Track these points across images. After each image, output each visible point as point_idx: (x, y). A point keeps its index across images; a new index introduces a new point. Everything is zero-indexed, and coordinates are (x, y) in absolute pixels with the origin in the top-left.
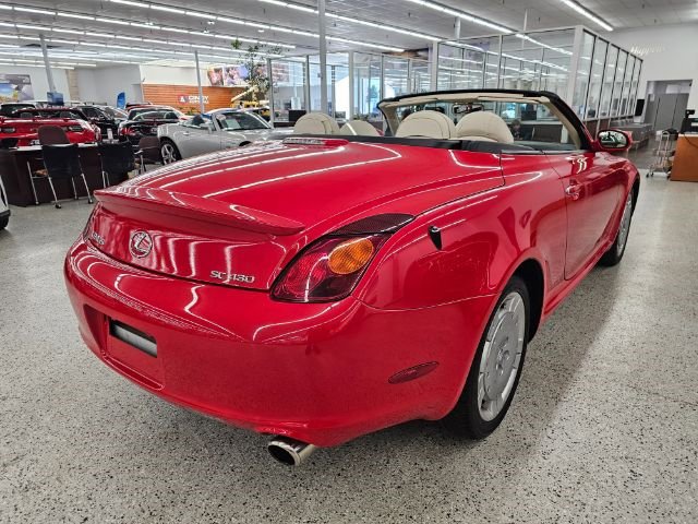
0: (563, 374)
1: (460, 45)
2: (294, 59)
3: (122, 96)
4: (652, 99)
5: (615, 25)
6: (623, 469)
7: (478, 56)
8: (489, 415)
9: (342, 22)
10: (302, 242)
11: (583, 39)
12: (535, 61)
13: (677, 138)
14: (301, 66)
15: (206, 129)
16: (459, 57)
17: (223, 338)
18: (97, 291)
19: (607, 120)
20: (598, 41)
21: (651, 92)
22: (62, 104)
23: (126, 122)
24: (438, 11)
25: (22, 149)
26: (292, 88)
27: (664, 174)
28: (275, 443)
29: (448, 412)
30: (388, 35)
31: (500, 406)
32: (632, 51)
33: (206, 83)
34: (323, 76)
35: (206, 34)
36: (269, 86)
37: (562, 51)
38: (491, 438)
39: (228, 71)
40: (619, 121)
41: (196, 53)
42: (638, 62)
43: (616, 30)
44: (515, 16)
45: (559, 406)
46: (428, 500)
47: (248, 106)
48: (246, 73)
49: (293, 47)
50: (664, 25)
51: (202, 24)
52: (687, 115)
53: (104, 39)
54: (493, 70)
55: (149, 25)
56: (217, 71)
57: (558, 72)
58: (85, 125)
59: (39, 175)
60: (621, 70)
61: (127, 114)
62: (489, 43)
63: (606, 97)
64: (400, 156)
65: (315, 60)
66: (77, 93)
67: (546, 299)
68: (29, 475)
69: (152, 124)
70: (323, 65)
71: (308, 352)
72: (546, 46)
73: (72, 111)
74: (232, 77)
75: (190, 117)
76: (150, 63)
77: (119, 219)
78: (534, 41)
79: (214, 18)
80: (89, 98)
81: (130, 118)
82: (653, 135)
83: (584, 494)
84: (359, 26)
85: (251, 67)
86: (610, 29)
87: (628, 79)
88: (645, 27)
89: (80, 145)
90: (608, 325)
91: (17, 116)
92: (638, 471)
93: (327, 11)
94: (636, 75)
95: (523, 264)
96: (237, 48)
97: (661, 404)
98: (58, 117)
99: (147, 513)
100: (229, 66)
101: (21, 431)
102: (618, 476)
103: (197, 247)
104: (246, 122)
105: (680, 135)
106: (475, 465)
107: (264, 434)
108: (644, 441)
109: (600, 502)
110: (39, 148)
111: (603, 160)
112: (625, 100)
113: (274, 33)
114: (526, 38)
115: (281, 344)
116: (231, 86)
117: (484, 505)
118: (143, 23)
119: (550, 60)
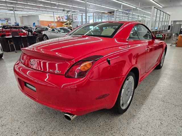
0: (145, 97)
1: (122, 11)
2: (79, 14)
3: (34, 23)
4: (173, 25)
5: (163, 6)
6: (159, 122)
7: (127, 14)
8: (124, 108)
9: (91, 5)
10: (73, 62)
11: (154, 10)
12: (142, 15)
13: (178, 36)
14: (81, 16)
15: (55, 32)
16: (122, 14)
17: (54, 87)
18: (22, 75)
19: (160, 31)
20: (158, 10)
21: (172, 23)
22: (18, 25)
23: (35, 30)
24: (116, 2)
25: (7, 37)
26: (78, 22)
27: (175, 45)
28: (66, 115)
29: (112, 107)
30: (103, 8)
31: (127, 105)
32: (167, 13)
33: (56, 20)
34: (86, 19)
35: (56, 7)
36: (72, 21)
37: (149, 13)
38: (124, 114)
39: (62, 17)
40: (164, 31)
41: (53, 12)
42: (169, 16)
43: (163, 7)
44: (137, 4)
45: (143, 106)
46: (107, 130)
47: (67, 26)
48: (66, 18)
49: (79, 11)
50: (176, 6)
51: (55, 5)
52: (181, 30)
53: (30, 9)
54: (131, 18)
55: (41, 5)
56: (59, 17)
57: (148, 18)
58: (24, 31)
59: (11, 44)
60: (164, 17)
61: (35, 28)
62: (130, 11)
63: (160, 25)
64: (102, 40)
65: (84, 15)
66: (23, 23)
67: (140, 78)
68: (4, 122)
69: (41, 31)
70: (86, 16)
71: (76, 91)
72: (145, 11)
73: (21, 27)
74: (63, 19)
75: (51, 29)
76: (42, 15)
77: (28, 56)
78: (142, 10)
79: (58, 3)
80: (26, 24)
81: (36, 29)
82: (172, 35)
83: (148, 129)
84: (96, 6)
85: (67, 16)
86: (162, 7)
87: (166, 20)
88: (171, 6)
89: (22, 36)
90: (157, 84)
91: (6, 29)
92: (162, 123)
93: (87, 2)
94: (168, 19)
95: (133, 68)
96: (64, 11)
97: (170, 105)
98: (17, 29)
99: (33, 132)
100: (62, 16)
101: (2, 110)
102: (157, 124)
103: (49, 64)
104: (65, 31)
105: (179, 35)
106: (120, 121)
107: (63, 112)
108: (164, 115)
109: (152, 131)
110: (11, 37)
111: (157, 41)
112: (165, 26)
113: (74, 8)
114: (140, 9)
115: (69, 89)
116: (63, 21)
117: (121, 131)
118: (40, 5)
119: (145, 15)
